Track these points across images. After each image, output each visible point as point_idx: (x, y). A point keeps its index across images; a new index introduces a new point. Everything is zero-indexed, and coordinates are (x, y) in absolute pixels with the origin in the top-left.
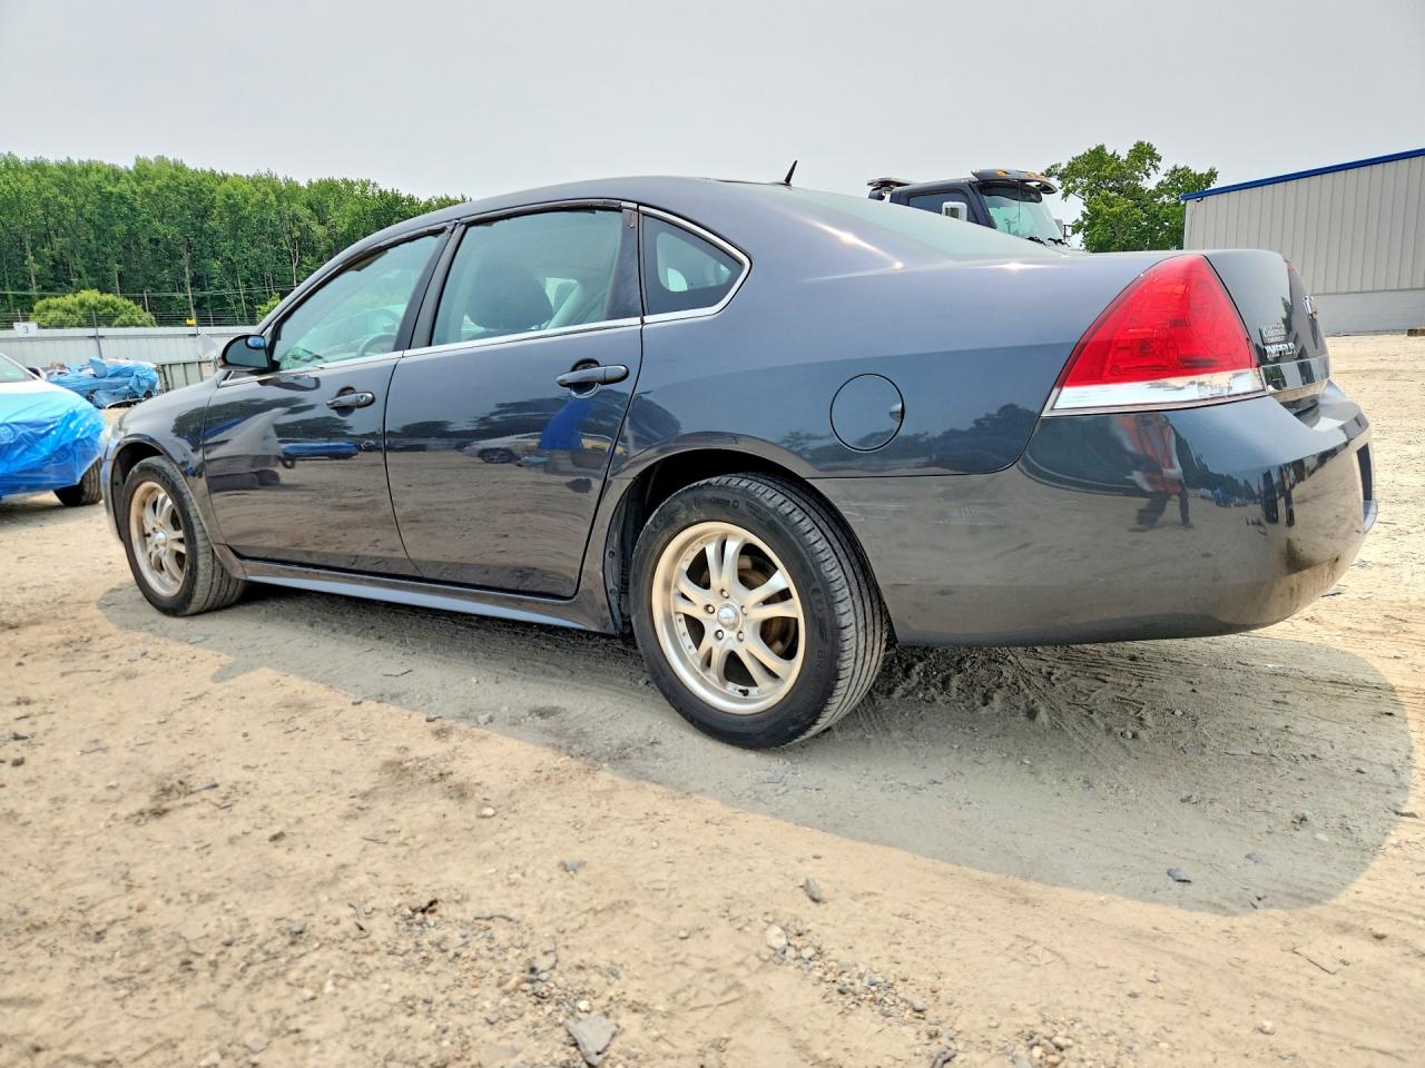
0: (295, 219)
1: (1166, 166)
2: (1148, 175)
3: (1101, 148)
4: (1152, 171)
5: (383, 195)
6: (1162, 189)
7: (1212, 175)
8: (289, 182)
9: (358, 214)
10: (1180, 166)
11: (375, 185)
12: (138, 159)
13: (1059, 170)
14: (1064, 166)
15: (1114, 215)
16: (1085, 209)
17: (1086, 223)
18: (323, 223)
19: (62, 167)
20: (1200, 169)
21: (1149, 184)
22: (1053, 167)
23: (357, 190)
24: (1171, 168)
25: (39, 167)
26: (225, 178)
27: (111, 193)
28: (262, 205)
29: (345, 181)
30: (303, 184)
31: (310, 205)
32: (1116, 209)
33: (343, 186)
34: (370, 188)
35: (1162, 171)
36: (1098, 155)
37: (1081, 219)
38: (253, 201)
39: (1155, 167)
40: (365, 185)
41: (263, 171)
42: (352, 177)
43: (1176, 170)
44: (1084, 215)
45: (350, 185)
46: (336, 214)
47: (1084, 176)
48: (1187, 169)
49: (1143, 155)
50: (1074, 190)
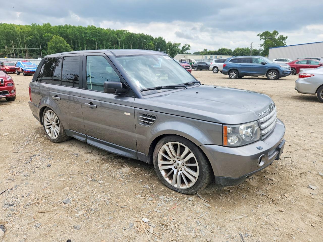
0: (115, 37)
2: (276, 36)
3: (268, 32)
4: (277, 35)
5: (130, 33)
6: (279, 39)
7: (287, 37)
8: (113, 30)
9: (126, 37)
10: (281, 35)
11: (128, 31)
12: (88, 26)
13: (260, 35)
14: (261, 34)
15: (269, 44)
16: (264, 42)
17: (264, 44)
18: (120, 38)
19: (78, 27)
20: (285, 36)
21: (277, 37)
22: (259, 34)
24: (280, 35)
25: (74, 27)
26: (102, 29)
27: (86, 32)
28: (110, 34)
29: (123, 30)
30: (115, 30)
31: (116, 34)
32: (269, 43)
37: (263, 44)
40: (127, 31)
43: (281, 36)
44: (264, 43)
45: (124, 31)
46: (122, 37)
47: (264, 36)
48: (283, 36)
49: (275, 33)
50: (262, 38)
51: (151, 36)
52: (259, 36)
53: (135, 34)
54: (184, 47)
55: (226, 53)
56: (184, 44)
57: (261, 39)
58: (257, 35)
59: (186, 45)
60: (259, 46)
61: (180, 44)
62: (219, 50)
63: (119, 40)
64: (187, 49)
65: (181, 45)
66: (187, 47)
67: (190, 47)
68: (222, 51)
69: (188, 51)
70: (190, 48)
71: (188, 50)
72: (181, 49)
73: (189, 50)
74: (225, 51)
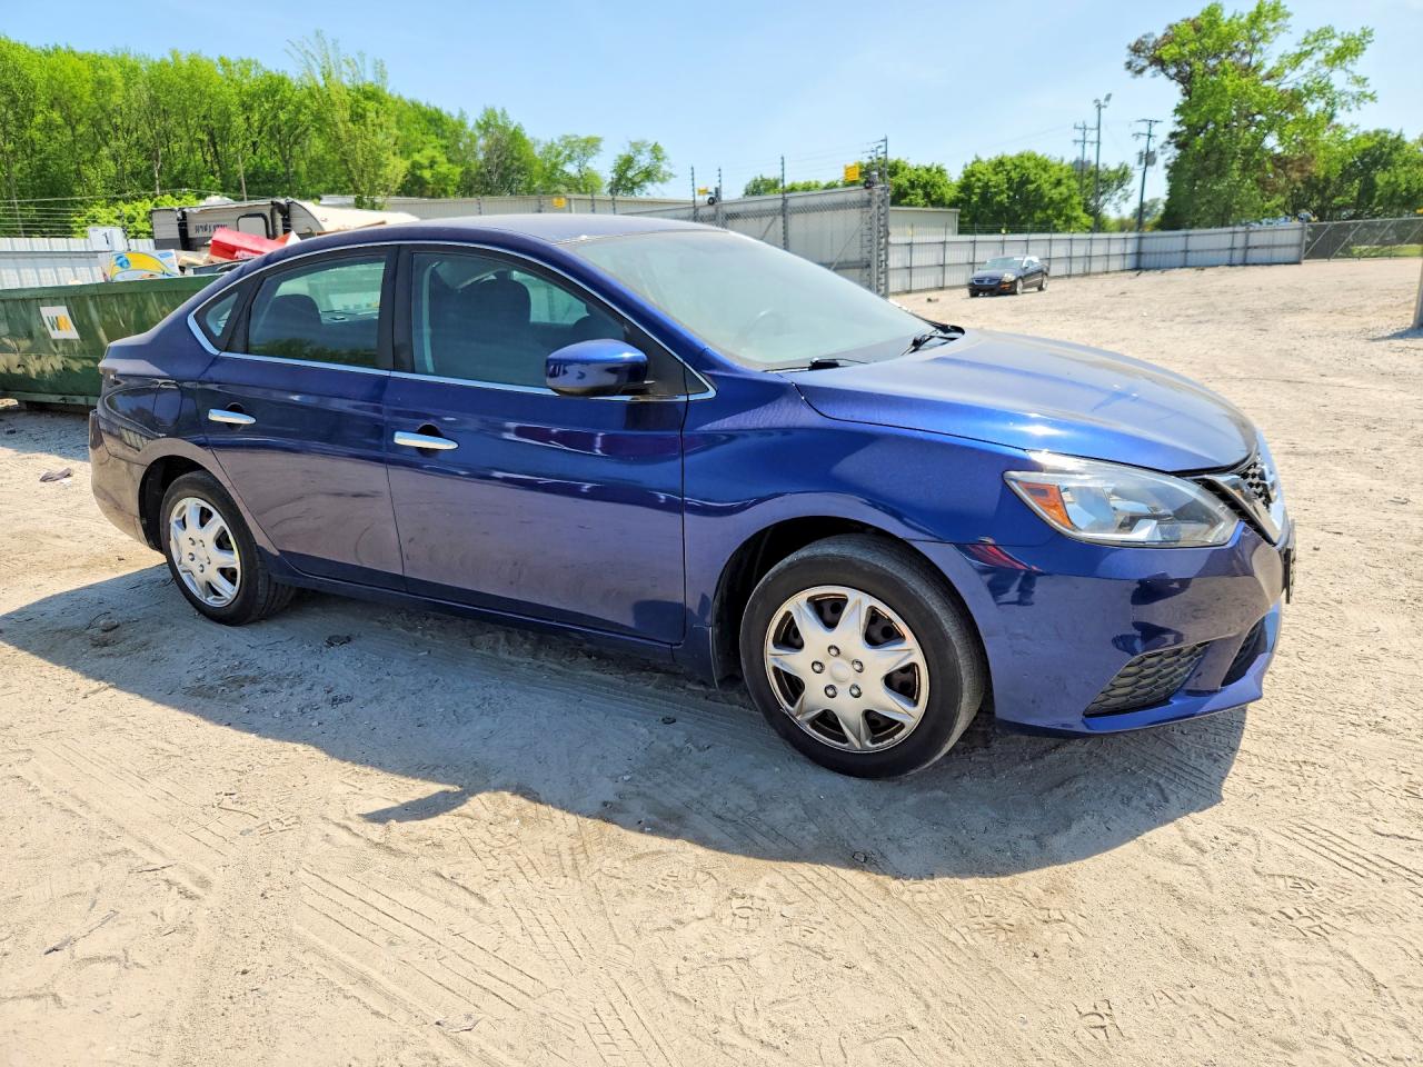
51: (433, 105)
54: (624, 165)
56: (627, 146)
59: (637, 147)
60: (1137, 135)
61: (597, 141)
64: (649, 175)
65: (602, 146)
66: (644, 160)
67: (663, 159)
69: (652, 191)
70: (665, 167)
71: (658, 184)
72: (610, 177)
73: (663, 181)
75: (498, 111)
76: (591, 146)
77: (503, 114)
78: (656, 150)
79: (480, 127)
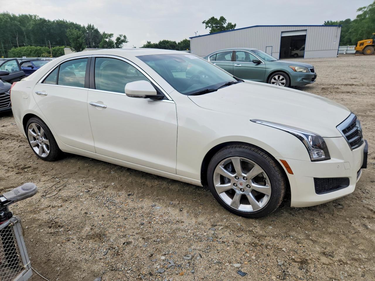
0: (16, 25)
1: (227, 22)
2: (225, 24)
5: (41, 19)
6: (227, 27)
7: (235, 25)
8: (13, 15)
9: (34, 25)
11: (38, 16)
13: (206, 22)
16: (210, 31)
18: (24, 27)
20: (233, 24)
21: (225, 25)
23: (33, 17)
28: (6, 22)
29: (30, 15)
30: (17, 15)
31: (20, 21)
33: (29, 16)
34: (37, 17)
35: (227, 23)
36: (213, 18)
38: (4, 20)
39: (225, 22)
40: (35, 16)
41: (5, 12)
42: (31, 14)
43: (229, 23)
45: (31, 16)
46: (28, 24)
47: (210, 23)
48: (231, 23)
49: (223, 19)
50: (208, 26)
51: (77, 24)
52: (205, 24)
53: (49, 21)
54: (118, 39)
55: (169, 47)
56: (119, 35)
57: (206, 27)
58: (202, 22)
59: (121, 36)
61: (112, 34)
62: (160, 43)
63: (23, 29)
64: (123, 41)
65: (114, 35)
66: (122, 38)
67: (126, 38)
68: (164, 44)
70: (127, 40)
71: (125, 43)
72: (116, 41)
73: (126, 42)
74: (168, 44)
75: (92, 25)
76: (111, 35)
77: (93, 26)
78: (125, 37)
79: (87, 29)
